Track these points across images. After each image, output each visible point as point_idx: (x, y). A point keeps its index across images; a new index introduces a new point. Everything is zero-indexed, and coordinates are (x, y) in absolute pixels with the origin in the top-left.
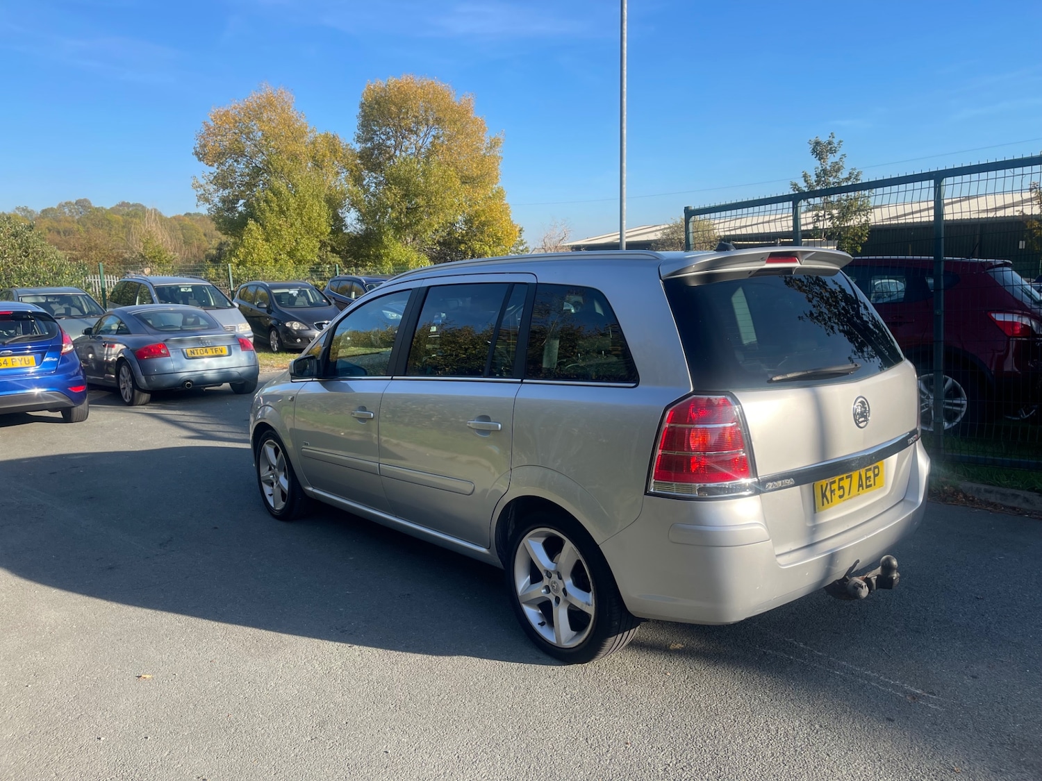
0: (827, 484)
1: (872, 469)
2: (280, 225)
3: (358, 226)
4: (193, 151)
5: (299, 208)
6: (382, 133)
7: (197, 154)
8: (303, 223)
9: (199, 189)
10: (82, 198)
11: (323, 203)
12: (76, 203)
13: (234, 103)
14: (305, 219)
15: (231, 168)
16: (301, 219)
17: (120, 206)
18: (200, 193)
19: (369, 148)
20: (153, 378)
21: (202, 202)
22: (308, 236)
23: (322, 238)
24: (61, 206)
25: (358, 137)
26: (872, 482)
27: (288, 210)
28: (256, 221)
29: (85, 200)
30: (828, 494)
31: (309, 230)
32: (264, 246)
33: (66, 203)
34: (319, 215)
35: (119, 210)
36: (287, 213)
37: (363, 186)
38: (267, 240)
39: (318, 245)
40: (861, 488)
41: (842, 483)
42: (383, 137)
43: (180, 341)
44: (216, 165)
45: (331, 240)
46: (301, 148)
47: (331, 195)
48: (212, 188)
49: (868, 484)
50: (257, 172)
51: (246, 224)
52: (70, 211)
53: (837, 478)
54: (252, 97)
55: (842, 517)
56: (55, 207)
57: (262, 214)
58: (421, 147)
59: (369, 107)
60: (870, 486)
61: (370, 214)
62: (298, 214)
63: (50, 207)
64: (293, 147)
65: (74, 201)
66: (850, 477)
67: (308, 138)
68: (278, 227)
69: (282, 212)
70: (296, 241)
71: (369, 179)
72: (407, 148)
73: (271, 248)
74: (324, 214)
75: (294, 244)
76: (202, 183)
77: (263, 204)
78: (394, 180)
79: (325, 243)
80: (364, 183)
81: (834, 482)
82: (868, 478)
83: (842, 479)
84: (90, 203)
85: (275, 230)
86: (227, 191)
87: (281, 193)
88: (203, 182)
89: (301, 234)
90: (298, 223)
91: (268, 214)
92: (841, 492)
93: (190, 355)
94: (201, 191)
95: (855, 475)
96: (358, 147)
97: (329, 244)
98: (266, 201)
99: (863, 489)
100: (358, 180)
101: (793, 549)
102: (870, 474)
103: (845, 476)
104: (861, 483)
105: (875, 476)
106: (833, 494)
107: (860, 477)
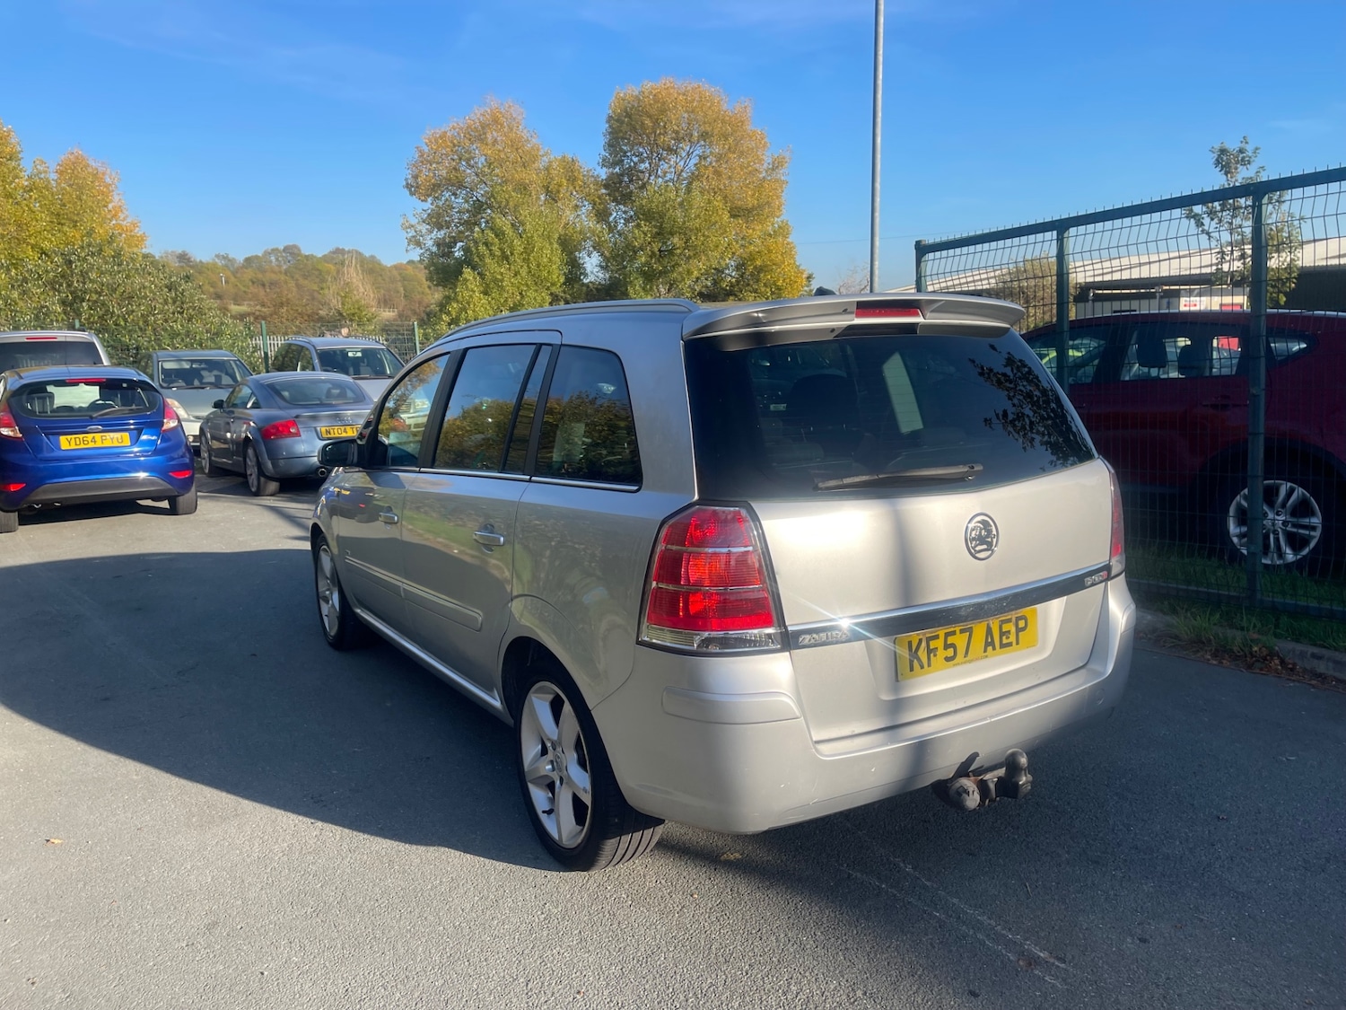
0: (920, 641)
1: (1014, 620)
2: (502, 274)
3: (601, 275)
4: (405, 183)
5: (526, 252)
6: (634, 154)
7: (408, 186)
8: (530, 272)
9: (409, 230)
10: (291, 244)
11: (555, 246)
12: (284, 250)
13: (452, 124)
14: (533, 266)
15: (447, 203)
16: (528, 266)
17: (334, 253)
18: (410, 235)
19: (617, 173)
20: (282, 463)
21: (412, 246)
22: (537, 288)
23: (554, 289)
24: (267, 253)
25: (604, 160)
26: (1012, 638)
27: (512, 254)
28: (474, 268)
29: (295, 246)
30: (922, 654)
31: (538, 281)
32: (481, 299)
33: (273, 250)
34: (550, 260)
35: (333, 258)
36: (512, 259)
37: (609, 224)
38: (486, 293)
39: (548, 299)
40: (990, 648)
41: (950, 639)
42: (635, 159)
43: (314, 418)
44: (430, 200)
45: (565, 293)
46: (532, 177)
47: (566, 234)
48: (424, 228)
49: (1005, 641)
50: (478, 207)
51: (461, 273)
52: (277, 260)
53: (941, 632)
54: (476, 114)
55: (952, 689)
56: (260, 255)
57: (481, 260)
58: (682, 171)
59: (617, 121)
60: (1010, 644)
61: (617, 258)
62: (524, 259)
63: (254, 254)
64: (521, 175)
65: (282, 248)
66: (970, 630)
67: (541, 164)
68: (499, 277)
69: (505, 257)
70: (521, 294)
71: (617, 213)
72: (665, 173)
73: (489, 303)
74: (556, 259)
75: (518, 298)
76: (413, 223)
77: (482, 248)
78: (647, 215)
79: (557, 296)
80: (611, 219)
81: (937, 637)
82: (1002, 634)
83: (953, 633)
84: (299, 250)
85: (495, 280)
86: (442, 232)
87: (504, 234)
88: (414, 221)
89: (527, 285)
90: (524, 272)
91: (488, 260)
92: (950, 652)
93: (325, 436)
94: (412, 233)
95: (979, 630)
96: (603, 173)
97: (562, 297)
98: (486, 244)
99: (994, 649)
100: (602, 215)
101: (856, 732)
102: (1011, 627)
103: (958, 629)
104: (990, 640)
105: (1019, 630)
106: (932, 655)
107: (989, 631)
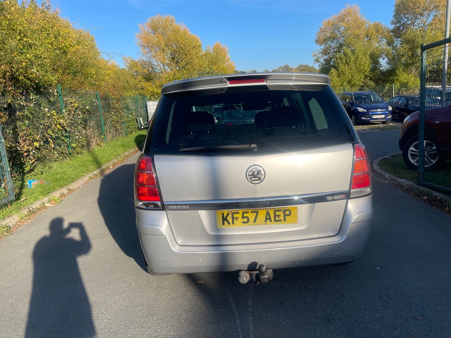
0: (228, 214)
1: (283, 210)
2: (345, 69)
3: (387, 67)
4: (315, 40)
5: (355, 61)
6: (405, 18)
7: (316, 41)
8: (356, 68)
9: (315, 57)
10: (286, 65)
11: (368, 57)
12: (284, 67)
13: (333, 17)
14: (358, 65)
15: (329, 45)
16: (356, 66)
17: (300, 66)
18: (315, 58)
19: (397, 26)
21: (316, 62)
22: (358, 73)
23: (366, 73)
24: (279, 68)
25: (392, 22)
26: (282, 218)
27: (350, 62)
28: (335, 68)
29: (287, 65)
30: (230, 219)
31: (359, 71)
32: (336, 79)
33: (281, 67)
34: (365, 63)
35: (299, 68)
36: (349, 64)
37: (393, 47)
38: (339, 77)
39: (363, 77)
40: (268, 221)
41: (246, 215)
42: (406, 20)
44: (323, 45)
45: (370, 74)
46: (362, 32)
47: (373, 52)
48: (320, 55)
49: (277, 218)
50: (341, 45)
51: (330, 70)
52: (282, 70)
53: (241, 211)
54: (342, 11)
55: (246, 234)
56: (277, 69)
57: (338, 65)
58: (425, 22)
59: (398, 6)
60: (281, 221)
61: (394, 60)
62: (354, 63)
63: (275, 69)
64: (357, 32)
65: (283, 66)
66: (257, 213)
67: (367, 26)
68: (344, 70)
69: (347, 63)
70: (352, 76)
71: (397, 42)
72: (419, 24)
73: (340, 80)
74: (368, 62)
75: (351, 77)
76: (316, 54)
77: (339, 61)
78: (407, 41)
79: (367, 76)
80: (394, 44)
81: (238, 213)
83: (248, 212)
84: (289, 66)
85: (343, 72)
86: (327, 56)
87: (347, 55)
88: (317, 53)
89: (355, 73)
90: (354, 68)
91: (340, 65)
92: (245, 220)
94: (316, 57)
95: (262, 214)
96: (392, 27)
97: (369, 76)
98: (341, 59)
99: (271, 221)
100: (390, 43)
102: (281, 214)
103: (250, 211)
104: (268, 217)
105: (285, 215)
106: (235, 220)
107: (268, 214)
